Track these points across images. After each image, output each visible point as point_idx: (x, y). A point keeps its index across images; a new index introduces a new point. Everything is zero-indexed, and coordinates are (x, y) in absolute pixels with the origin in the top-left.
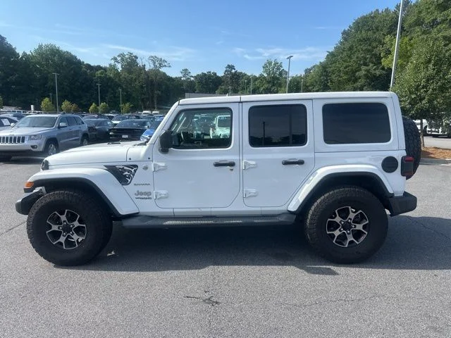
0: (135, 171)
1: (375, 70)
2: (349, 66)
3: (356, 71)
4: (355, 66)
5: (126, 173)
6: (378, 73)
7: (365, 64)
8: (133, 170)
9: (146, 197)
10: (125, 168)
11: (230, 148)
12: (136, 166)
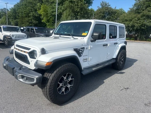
0: (84, 50)
1: (35, 14)
2: (26, 11)
3: (29, 14)
4: (28, 12)
5: (81, 51)
6: (36, 15)
7: (32, 12)
8: (83, 50)
9: (86, 61)
10: (81, 49)
11: (106, 39)
12: (84, 48)
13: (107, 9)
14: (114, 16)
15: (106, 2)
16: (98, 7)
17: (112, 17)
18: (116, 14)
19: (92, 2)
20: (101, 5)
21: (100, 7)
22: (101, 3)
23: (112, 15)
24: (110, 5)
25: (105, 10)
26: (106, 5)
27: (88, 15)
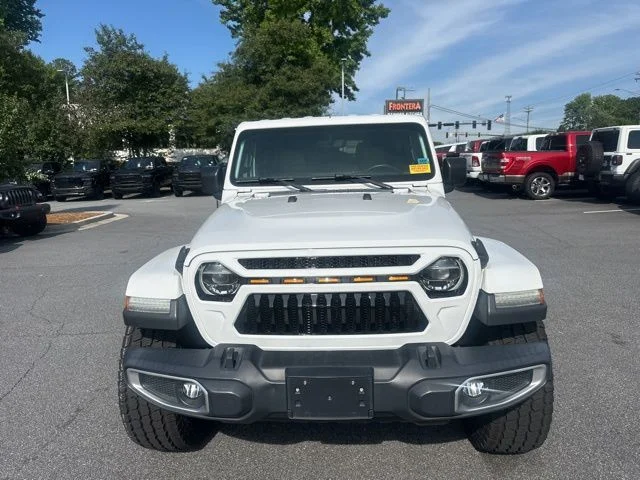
13: (135, 62)
14: (169, 91)
15: (121, 31)
16: (86, 50)
17: (163, 94)
18: (177, 82)
19: (38, 22)
20: (101, 41)
21: (98, 49)
22: (96, 32)
23: (159, 87)
24: (141, 47)
25: (128, 66)
26: (123, 42)
27: (36, 85)
